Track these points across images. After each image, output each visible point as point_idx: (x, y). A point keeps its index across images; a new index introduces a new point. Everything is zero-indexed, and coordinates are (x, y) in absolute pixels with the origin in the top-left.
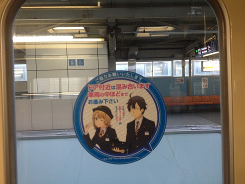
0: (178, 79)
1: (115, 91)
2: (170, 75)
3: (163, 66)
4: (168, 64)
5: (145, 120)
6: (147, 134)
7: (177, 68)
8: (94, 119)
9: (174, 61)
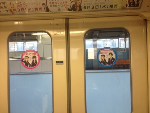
0: (122, 49)
1: (106, 51)
2: (117, 47)
3: (113, 41)
4: (116, 40)
5: (112, 58)
6: (113, 61)
7: (121, 43)
8: (101, 57)
9: (120, 39)
